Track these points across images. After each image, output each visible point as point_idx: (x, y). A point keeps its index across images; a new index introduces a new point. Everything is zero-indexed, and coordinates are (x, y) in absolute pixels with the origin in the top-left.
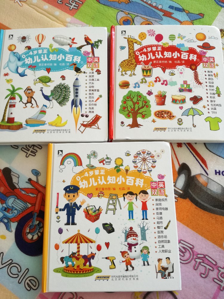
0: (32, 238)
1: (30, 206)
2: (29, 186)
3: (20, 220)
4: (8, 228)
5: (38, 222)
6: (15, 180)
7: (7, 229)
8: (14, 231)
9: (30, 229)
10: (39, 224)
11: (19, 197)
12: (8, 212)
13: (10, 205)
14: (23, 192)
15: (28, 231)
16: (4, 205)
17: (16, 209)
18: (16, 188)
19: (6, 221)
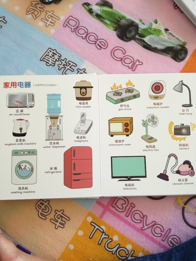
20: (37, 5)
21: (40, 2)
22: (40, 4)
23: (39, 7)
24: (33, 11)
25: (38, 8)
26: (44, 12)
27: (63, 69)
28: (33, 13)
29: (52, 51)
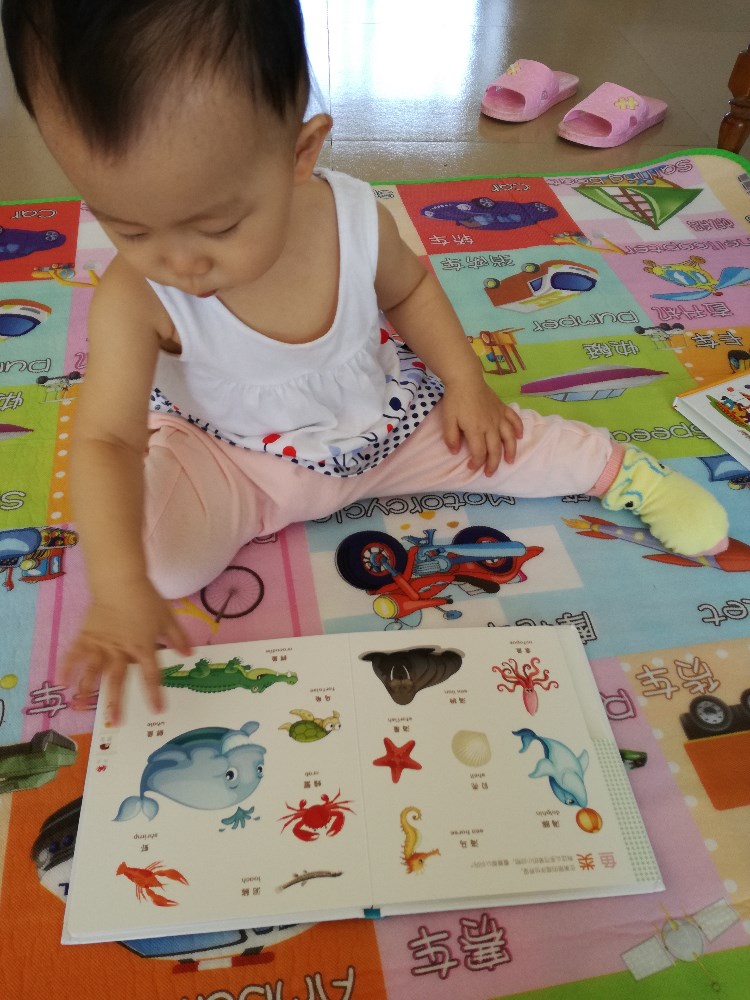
0: (370, 551)
1: (414, 577)
2: (443, 594)
3: (407, 555)
4: (411, 539)
5: (382, 569)
6: (468, 587)
7: (412, 537)
8: (400, 541)
9: (383, 556)
10: (379, 568)
11: (440, 574)
12: (432, 551)
13: (438, 559)
14: (440, 583)
15: (383, 553)
16: (445, 554)
17: (426, 561)
18: (455, 580)
19: (423, 542)
20: (705, 685)
21: (708, 694)
22: (702, 691)
23: (697, 685)
24: (696, 671)
25: (698, 683)
26: (680, 686)
28: (692, 668)
29: (586, 638)
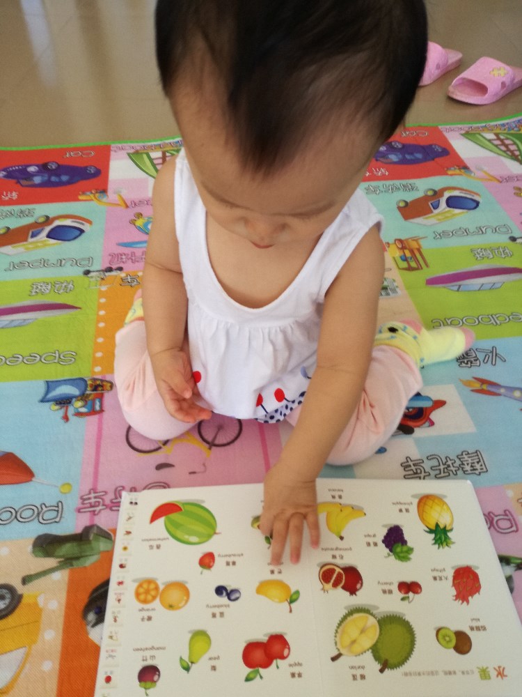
27: (444, 462)
29: (480, 471)
